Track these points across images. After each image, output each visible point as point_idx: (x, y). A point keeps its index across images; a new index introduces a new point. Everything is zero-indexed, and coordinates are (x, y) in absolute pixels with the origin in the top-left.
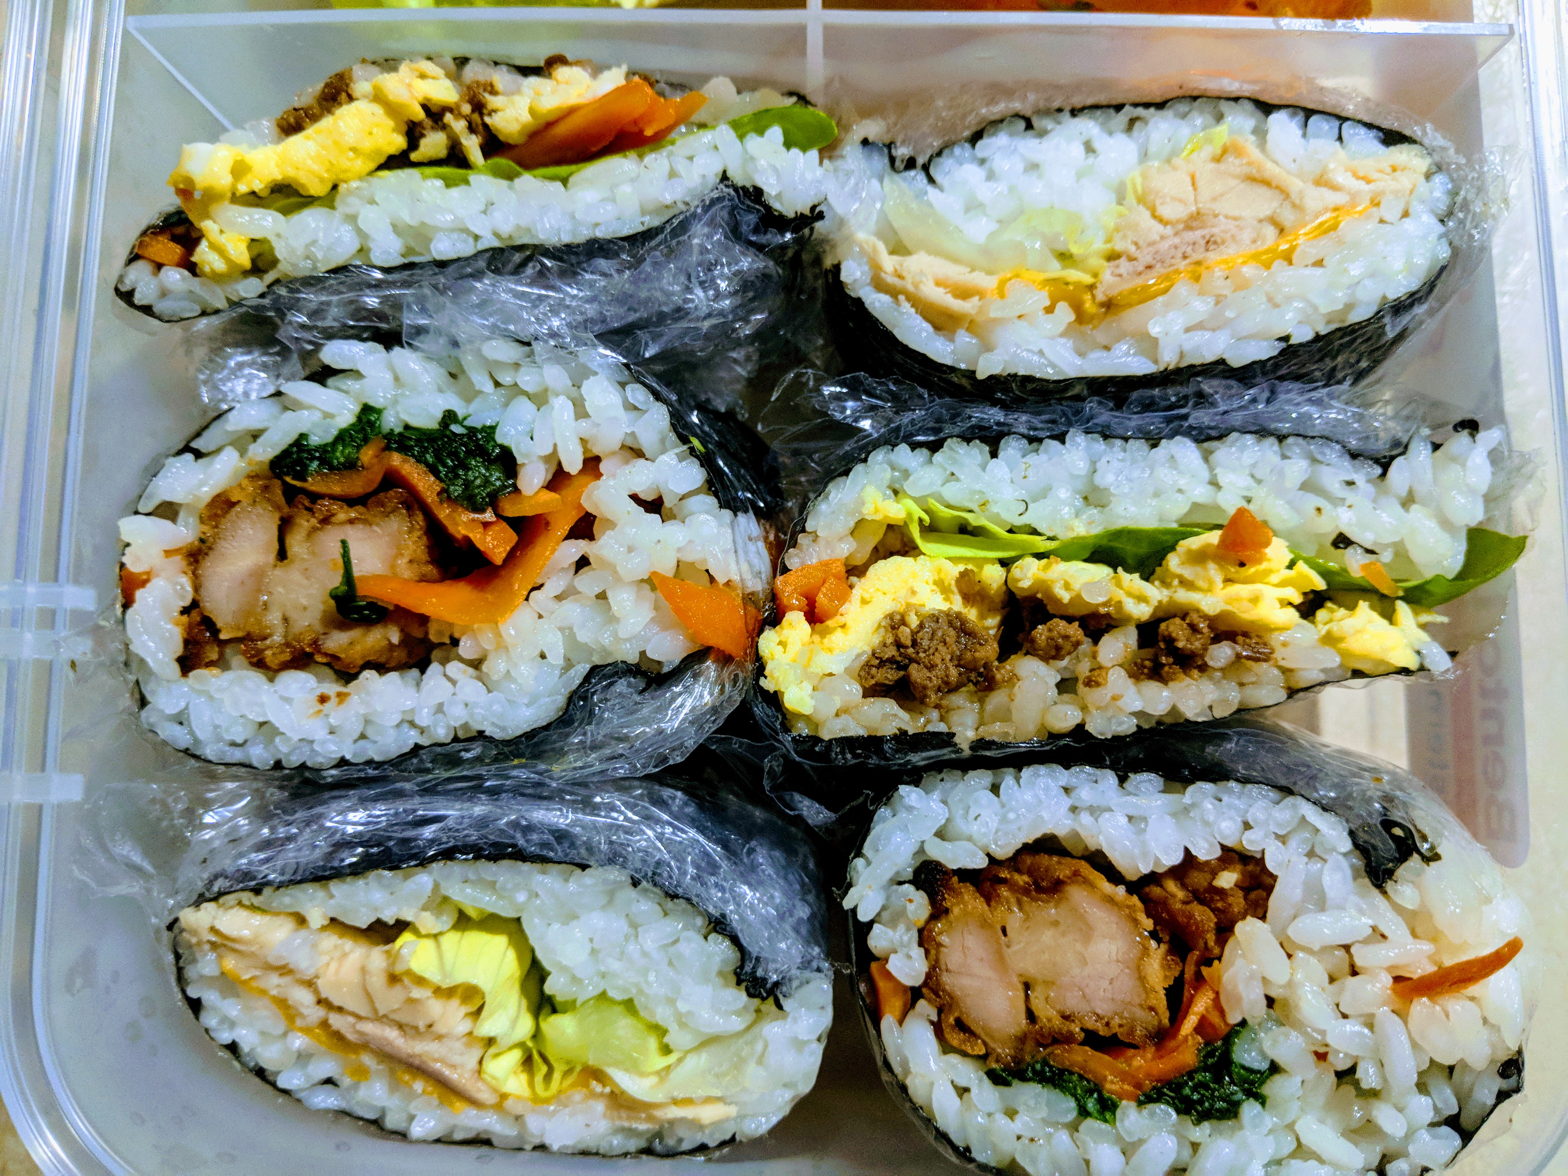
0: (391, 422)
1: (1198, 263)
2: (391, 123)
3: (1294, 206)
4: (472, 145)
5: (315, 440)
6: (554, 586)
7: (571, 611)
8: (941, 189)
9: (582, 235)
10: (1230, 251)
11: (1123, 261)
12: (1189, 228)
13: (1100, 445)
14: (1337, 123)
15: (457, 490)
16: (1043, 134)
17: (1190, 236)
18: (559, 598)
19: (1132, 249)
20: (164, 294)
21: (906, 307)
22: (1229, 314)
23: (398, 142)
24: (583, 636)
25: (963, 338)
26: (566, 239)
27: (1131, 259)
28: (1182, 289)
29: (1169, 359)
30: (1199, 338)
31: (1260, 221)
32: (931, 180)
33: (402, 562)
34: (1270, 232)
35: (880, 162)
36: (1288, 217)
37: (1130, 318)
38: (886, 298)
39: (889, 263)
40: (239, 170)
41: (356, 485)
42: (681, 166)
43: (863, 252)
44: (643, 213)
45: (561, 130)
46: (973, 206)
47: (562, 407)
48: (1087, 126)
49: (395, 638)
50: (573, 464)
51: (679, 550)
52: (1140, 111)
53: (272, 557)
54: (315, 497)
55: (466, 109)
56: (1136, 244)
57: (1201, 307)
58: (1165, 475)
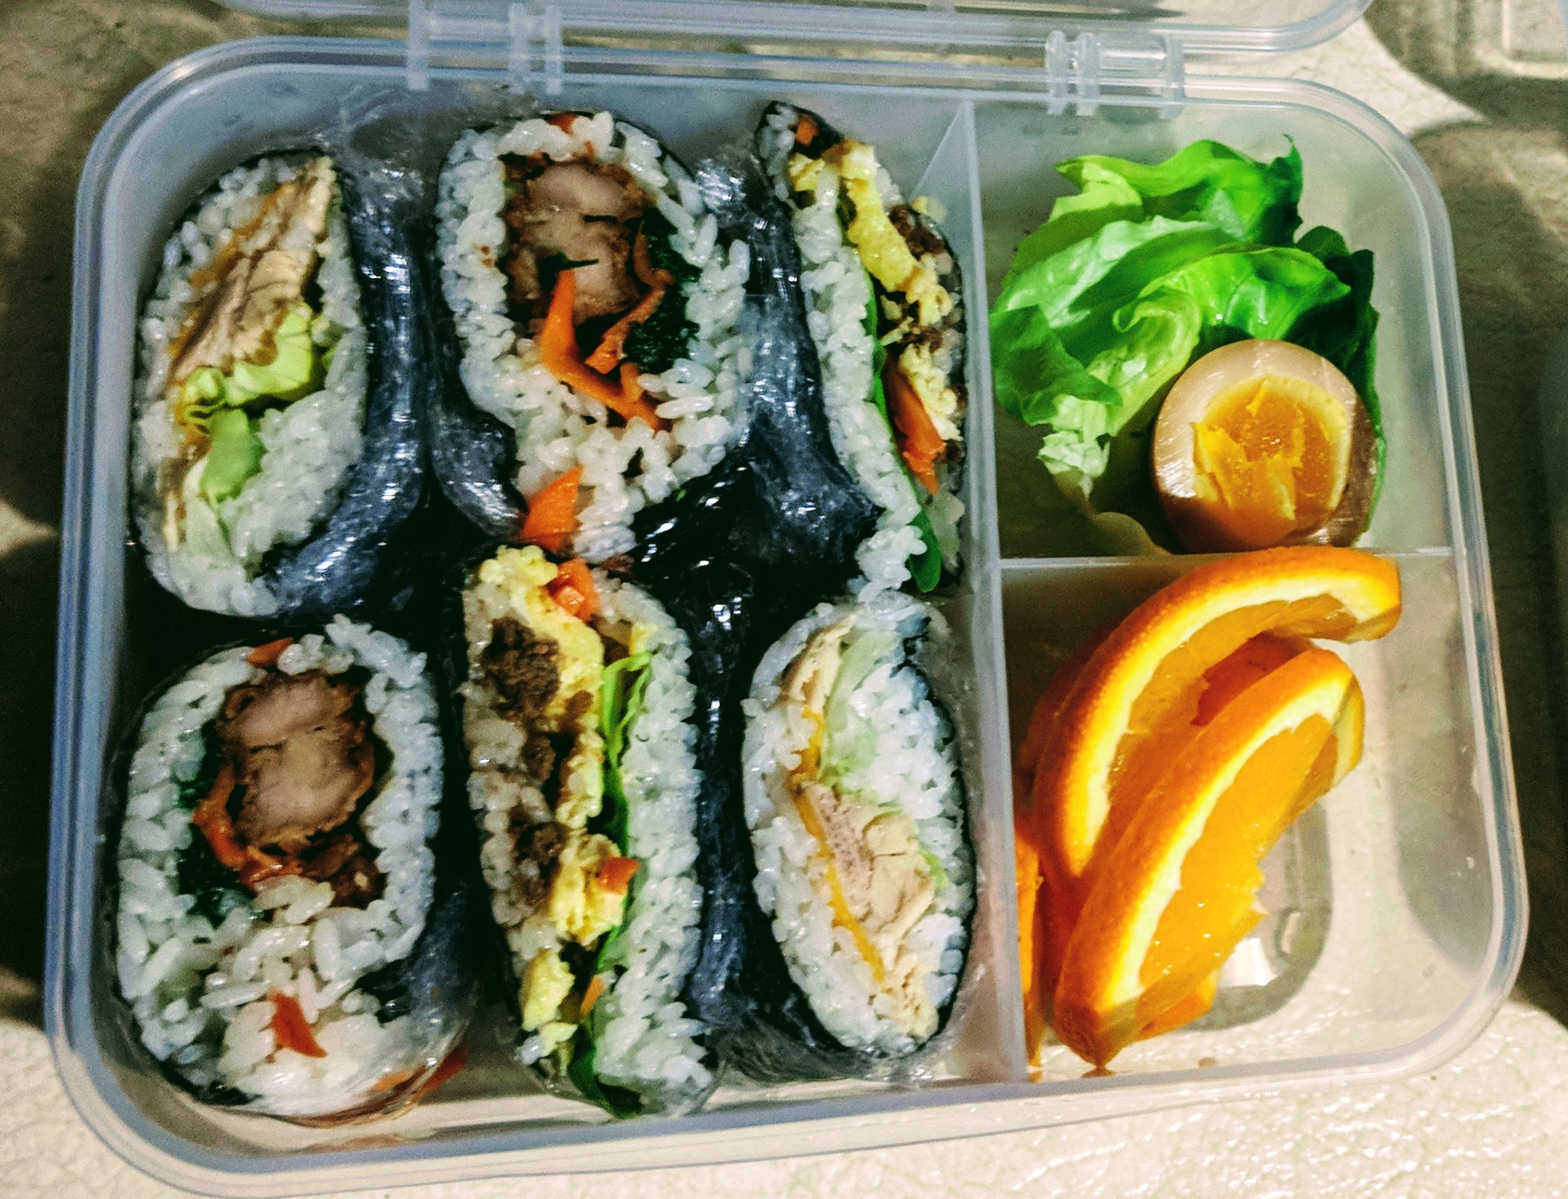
0: (690, 289)
1: (833, 856)
2: (902, 281)
3: (880, 927)
4: (894, 336)
6: (573, 402)
7: (554, 413)
8: (892, 675)
10: (841, 877)
11: (833, 801)
12: (861, 849)
14: (956, 970)
15: (640, 334)
16: (939, 749)
17: (854, 850)
18: (564, 406)
19: (841, 809)
20: (775, 133)
22: (793, 876)
23: (890, 287)
24: (536, 422)
27: (835, 808)
28: (811, 842)
31: (869, 904)
32: (900, 667)
33: (586, 299)
34: (858, 910)
35: (911, 630)
40: (861, 182)
45: (906, 396)
46: (879, 698)
47: (707, 401)
48: (945, 784)
49: (530, 296)
50: (664, 411)
51: (602, 485)
52: (960, 823)
53: (586, 212)
54: (631, 240)
55: (916, 331)
56: (846, 812)
57: (797, 857)
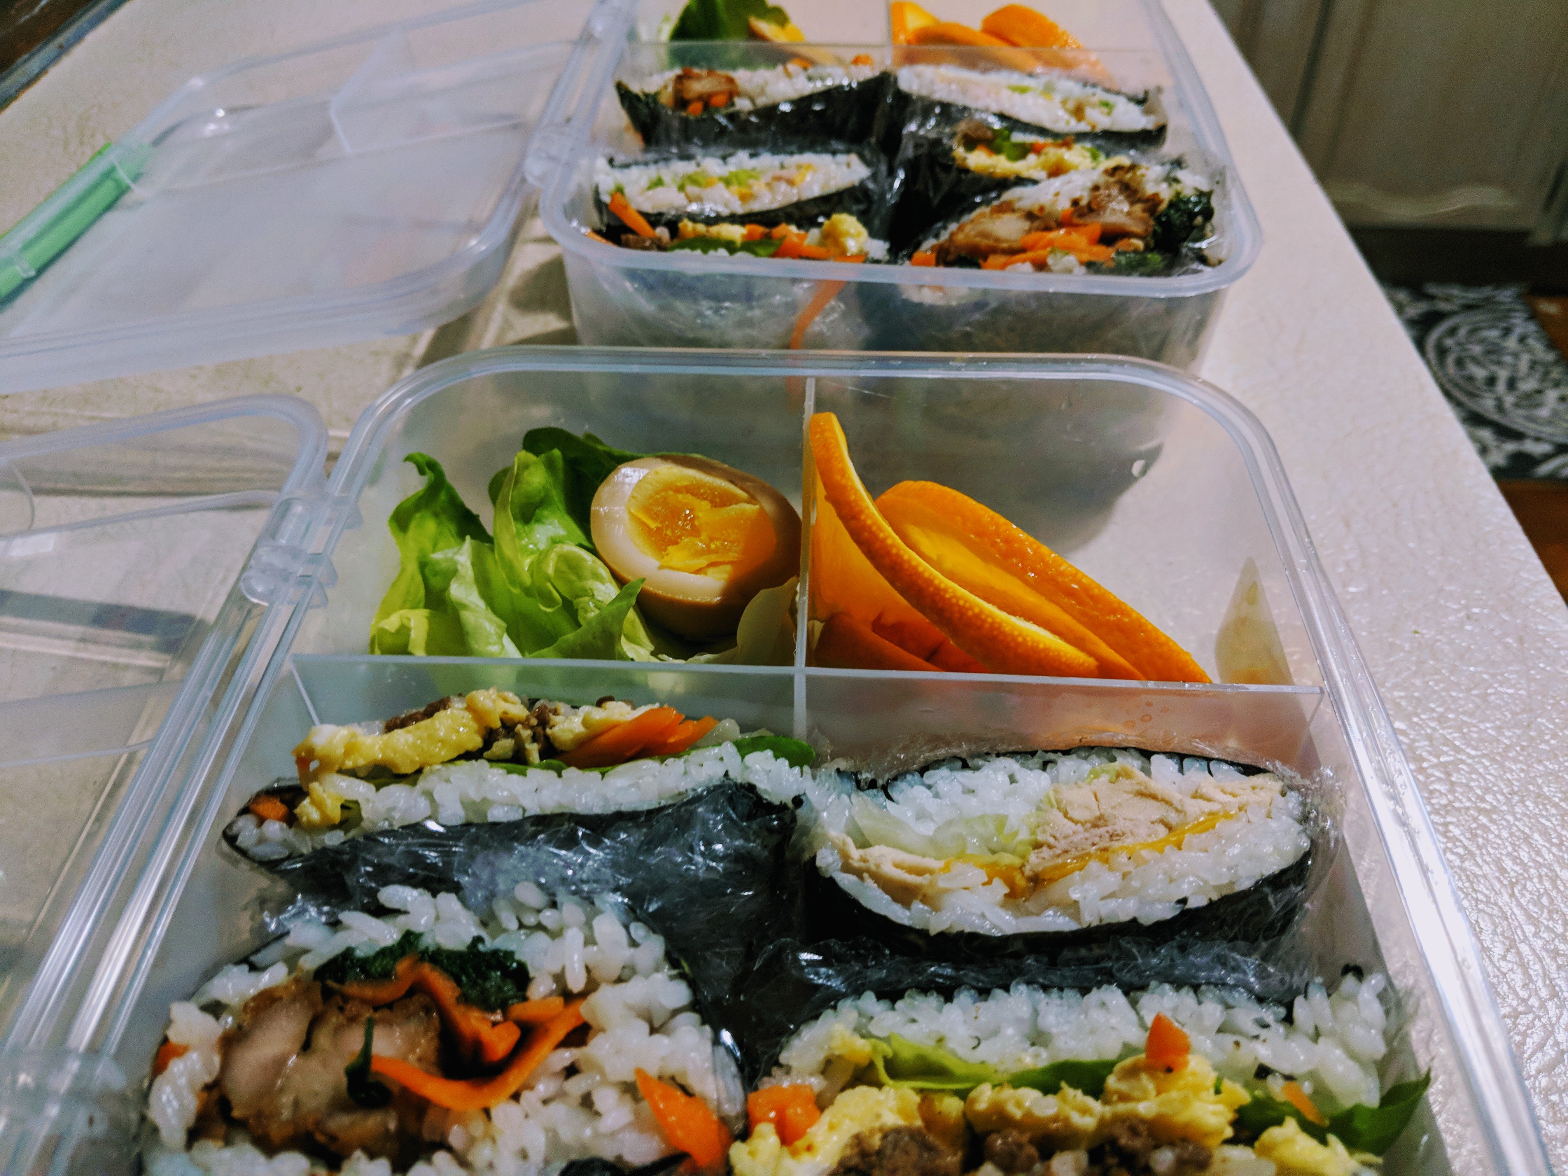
0: (427, 942)
1: (1105, 850)
2: (475, 726)
3: (1177, 810)
4: (533, 750)
5: (359, 953)
6: (543, 1088)
8: (897, 803)
9: (612, 809)
10: (1129, 841)
11: (1045, 849)
12: (1095, 826)
13: (1040, 995)
14: (1204, 763)
16: (977, 768)
17: (1098, 831)
18: (545, 1102)
19: (1051, 840)
20: (262, 840)
21: (870, 882)
22: (1136, 884)
23: (476, 742)
24: (567, 1135)
25: (918, 906)
26: (597, 810)
27: (1050, 847)
28: (1094, 865)
29: (1089, 919)
30: (1112, 904)
31: (1153, 823)
32: (889, 797)
34: (1162, 831)
35: (850, 785)
36: (1173, 818)
37: (1055, 891)
38: (853, 878)
39: (856, 854)
40: (350, 750)
41: (385, 992)
42: (693, 770)
43: (834, 846)
44: (661, 799)
45: (604, 739)
46: (922, 815)
47: (574, 936)
48: (1011, 764)
50: (576, 983)
51: (663, 1059)
52: (1051, 756)
53: (297, 1047)
54: (346, 999)
55: (534, 722)
56: (1055, 837)
57: (1112, 880)
58: (1096, 1015)
